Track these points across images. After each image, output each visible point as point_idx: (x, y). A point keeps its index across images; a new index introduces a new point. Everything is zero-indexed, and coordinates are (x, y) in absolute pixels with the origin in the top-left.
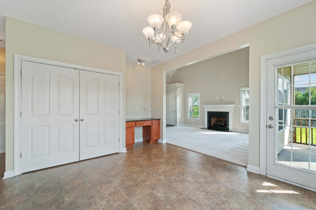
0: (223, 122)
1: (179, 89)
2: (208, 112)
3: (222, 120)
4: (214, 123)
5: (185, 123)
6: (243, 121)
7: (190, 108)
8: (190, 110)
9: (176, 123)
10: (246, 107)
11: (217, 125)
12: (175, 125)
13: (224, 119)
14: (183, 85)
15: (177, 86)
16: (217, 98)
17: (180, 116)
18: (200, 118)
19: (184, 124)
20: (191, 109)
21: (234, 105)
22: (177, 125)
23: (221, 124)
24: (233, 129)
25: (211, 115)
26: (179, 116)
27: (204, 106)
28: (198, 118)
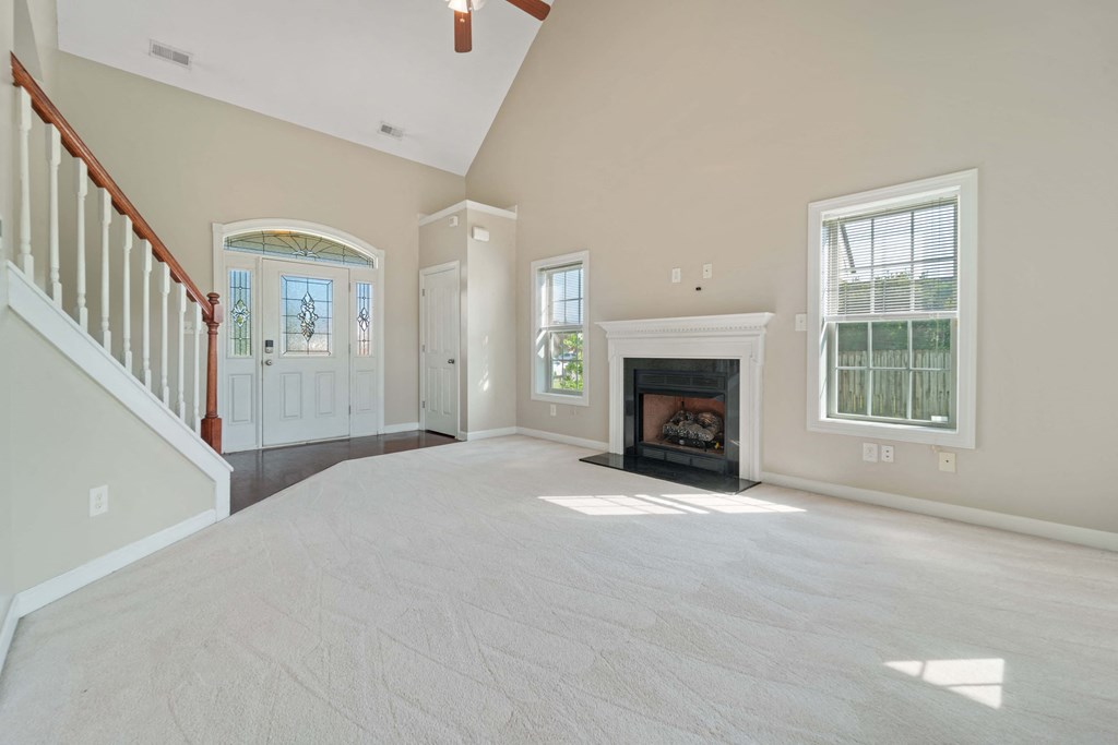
0: (707, 417)
1: (481, 235)
2: (629, 363)
3: (702, 411)
4: (660, 427)
5: (519, 424)
6: (823, 417)
7: (546, 342)
8: (542, 354)
9: (464, 428)
10: (842, 327)
11: (675, 439)
12: (459, 434)
13: (711, 403)
14: (513, 215)
15: (470, 218)
16: (676, 275)
17: (486, 386)
18: (587, 393)
19: (514, 430)
20: (552, 349)
21: (767, 315)
22: (470, 435)
23: (694, 430)
24: (764, 469)
25: (645, 378)
26: (481, 385)
27: (605, 325)
28: (579, 394)
